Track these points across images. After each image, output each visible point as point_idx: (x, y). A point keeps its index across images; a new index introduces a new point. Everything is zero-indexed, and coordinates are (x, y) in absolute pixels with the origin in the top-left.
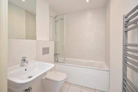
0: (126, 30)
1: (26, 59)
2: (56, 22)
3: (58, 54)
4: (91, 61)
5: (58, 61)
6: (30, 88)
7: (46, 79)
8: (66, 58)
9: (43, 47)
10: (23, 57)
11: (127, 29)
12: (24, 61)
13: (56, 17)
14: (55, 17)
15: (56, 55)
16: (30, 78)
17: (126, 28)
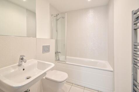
0: (135, 28)
1: (24, 58)
2: (57, 20)
3: (60, 52)
4: (93, 60)
5: (59, 59)
6: (28, 90)
7: (46, 78)
8: (67, 57)
9: (43, 45)
10: (21, 56)
11: (137, 26)
12: (21, 60)
13: (57, 16)
14: (55, 15)
15: (57, 53)
16: (28, 78)
17: (135, 25)
